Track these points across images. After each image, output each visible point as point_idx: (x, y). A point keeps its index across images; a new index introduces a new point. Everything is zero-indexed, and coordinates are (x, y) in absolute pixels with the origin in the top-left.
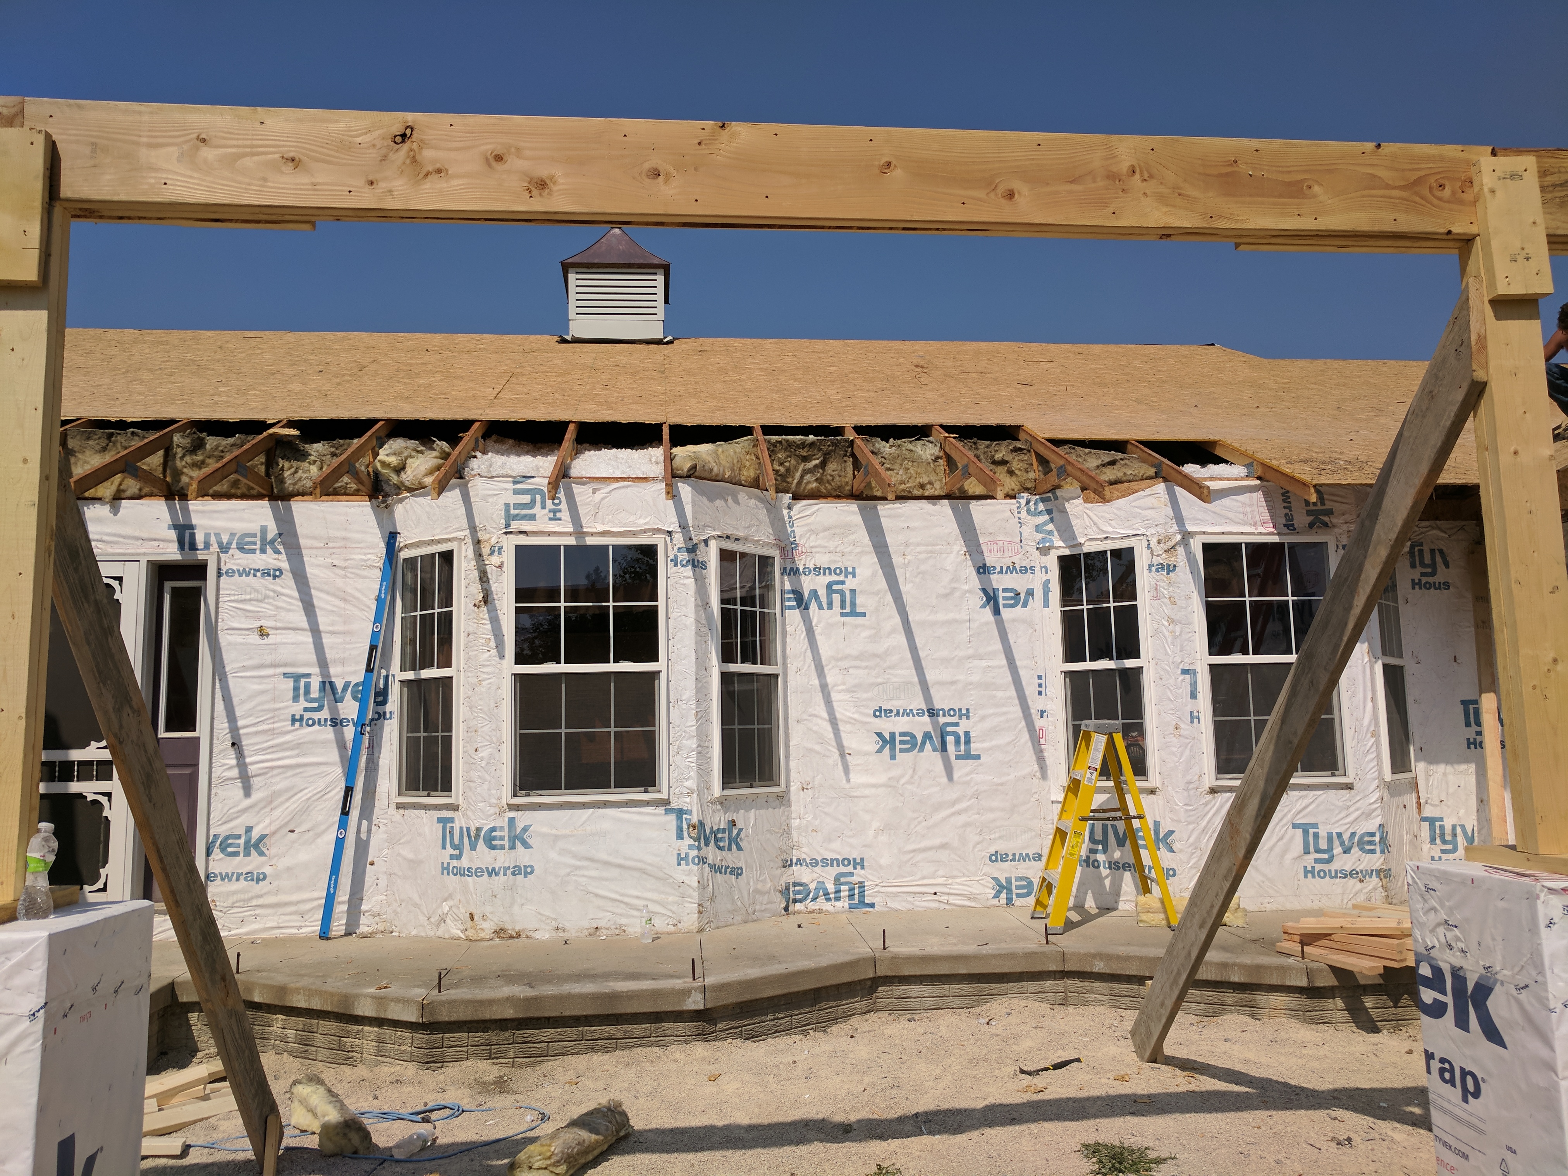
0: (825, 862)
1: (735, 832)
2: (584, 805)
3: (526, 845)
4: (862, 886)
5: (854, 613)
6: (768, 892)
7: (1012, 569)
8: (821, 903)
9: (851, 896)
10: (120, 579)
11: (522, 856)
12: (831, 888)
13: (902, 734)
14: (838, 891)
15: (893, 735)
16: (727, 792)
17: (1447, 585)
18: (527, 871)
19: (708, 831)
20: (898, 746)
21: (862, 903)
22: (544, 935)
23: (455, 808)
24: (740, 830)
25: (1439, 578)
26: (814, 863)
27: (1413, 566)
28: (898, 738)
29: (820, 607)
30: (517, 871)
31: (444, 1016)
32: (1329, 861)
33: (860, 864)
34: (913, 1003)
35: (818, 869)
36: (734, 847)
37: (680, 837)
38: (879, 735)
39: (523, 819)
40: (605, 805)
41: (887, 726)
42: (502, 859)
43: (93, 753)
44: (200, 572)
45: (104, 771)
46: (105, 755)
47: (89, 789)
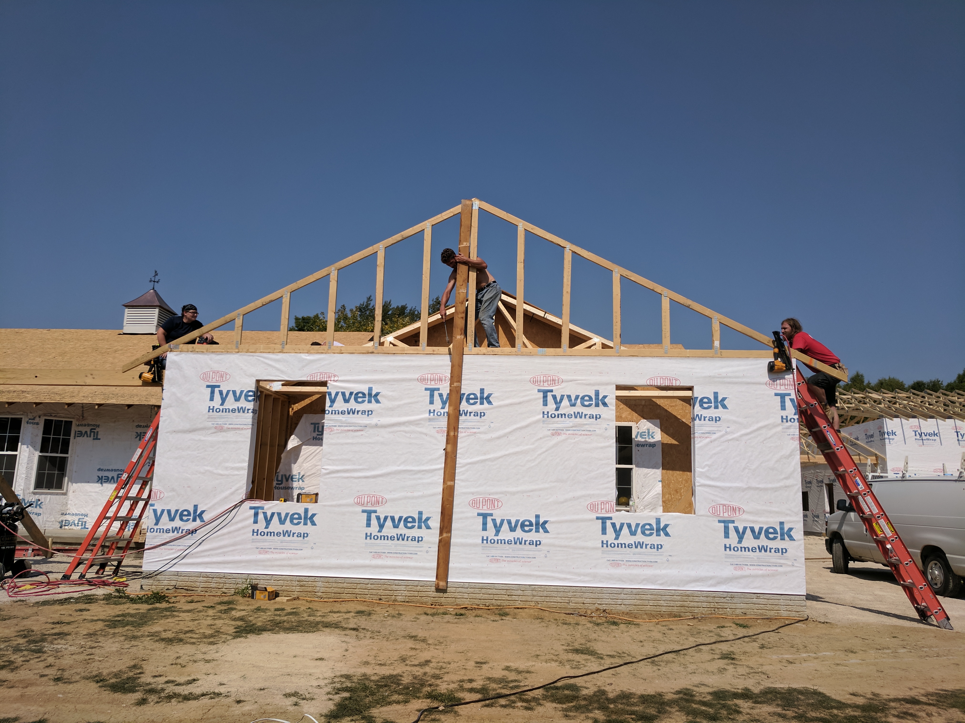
0: (76, 515)
1: (39, 502)
5: (97, 439)
6: (53, 522)
7: (146, 426)
8: (73, 527)
9: (82, 525)
12: (76, 522)
13: (105, 477)
14: (78, 523)
15: (102, 477)
16: (35, 491)
19: (26, 501)
20: (103, 480)
21: (85, 528)
24: (42, 503)
26: (73, 515)
28: (104, 478)
29: (87, 437)
33: (86, 515)
35: (74, 517)
36: (38, 507)
38: (98, 477)
41: (101, 474)
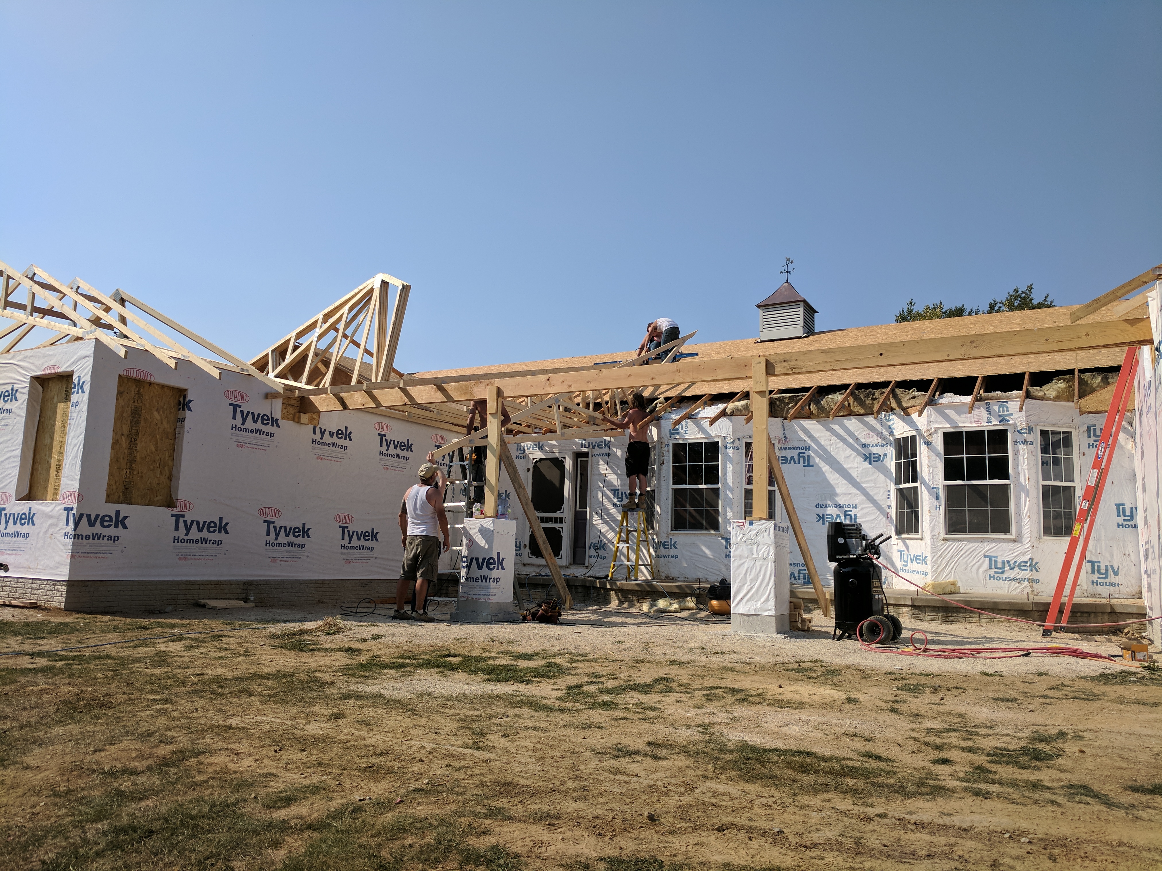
2: (695, 535)
3: (675, 548)
5: (809, 465)
7: (877, 445)
9: (805, 579)
10: (565, 459)
11: (674, 551)
12: (796, 575)
13: (827, 515)
15: (823, 515)
18: (676, 557)
20: (825, 519)
27: (1089, 436)
29: (795, 463)
30: (673, 557)
32: (1003, 573)
38: (818, 515)
39: (675, 539)
40: (703, 535)
41: (821, 511)
42: (668, 552)
43: (558, 514)
44: (586, 455)
45: (560, 520)
46: (561, 515)
47: (557, 526)
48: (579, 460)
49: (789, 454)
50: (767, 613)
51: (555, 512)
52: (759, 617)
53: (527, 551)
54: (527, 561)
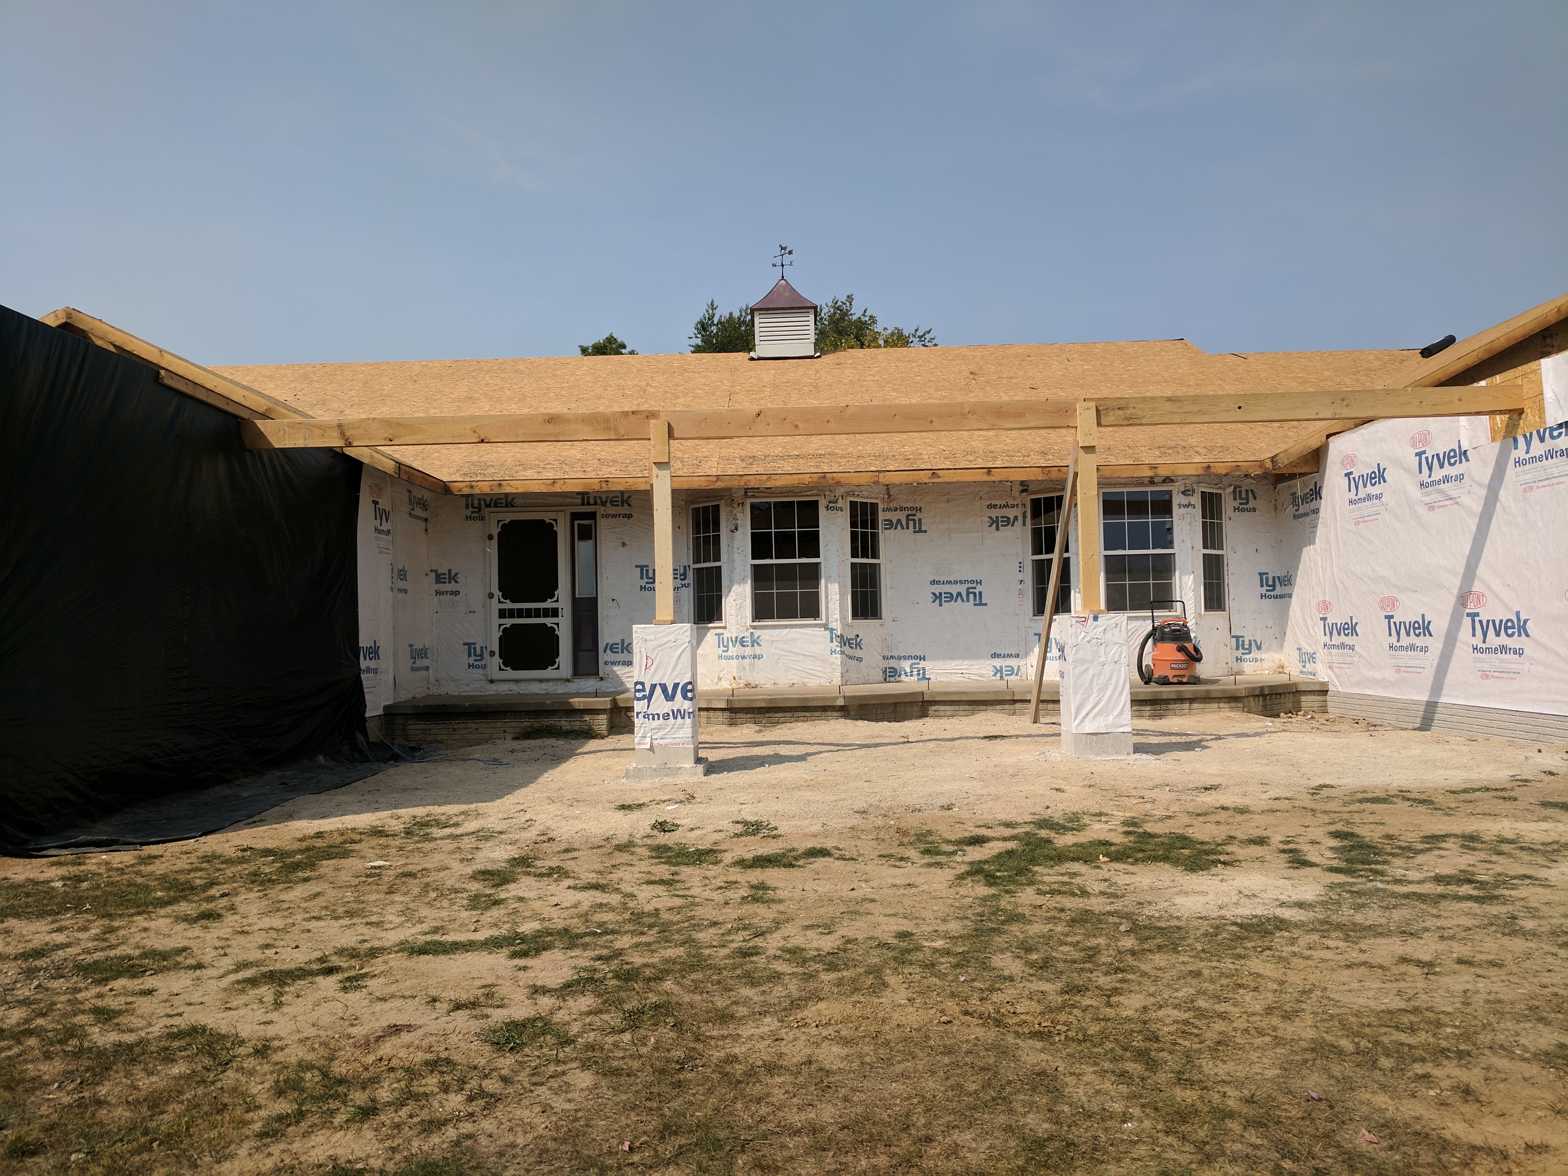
0: (906, 658)
1: (859, 640)
2: (786, 627)
3: (759, 645)
4: (924, 669)
5: (920, 531)
6: (877, 670)
7: (1006, 506)
8: (904, 679)
9: (919, 674)
10: (556, 520)
11: (758, 650)
12: (908, 670)
13: (946, 593)
14: (912, 672)
15: (940, 594)
16: (855, 621)
17: (1254, 510)
18: (760, 657)
19: (845, 639)
20: (944, 599)
21: (924, 678)
22: (769, 686)
23: (725, 628)
24: (862, 639)
25: (1250, 505)
26: (900, 659)
27: (1235, 499)
28: (943, 595)
29: (903, 528)
30: (755, 657)
31: (736, 705)
33: (923, 658)
34: (941, 713)
36: (858, 647)
37: (832, 641)
38: (934, 594)
39: (757, 633)
40: (796, 626)
42: (748, 651)
43: (549, 604)
44: (592, 516)
45: (555, 613)
46: (555, 605)
47: (549, 621)
48: (576, 522)
49: (894, 516)
50: (1121, 730)
51: (544, 601)
52: (1111, 735)
53: (497, 660)
54: (497, 674)
